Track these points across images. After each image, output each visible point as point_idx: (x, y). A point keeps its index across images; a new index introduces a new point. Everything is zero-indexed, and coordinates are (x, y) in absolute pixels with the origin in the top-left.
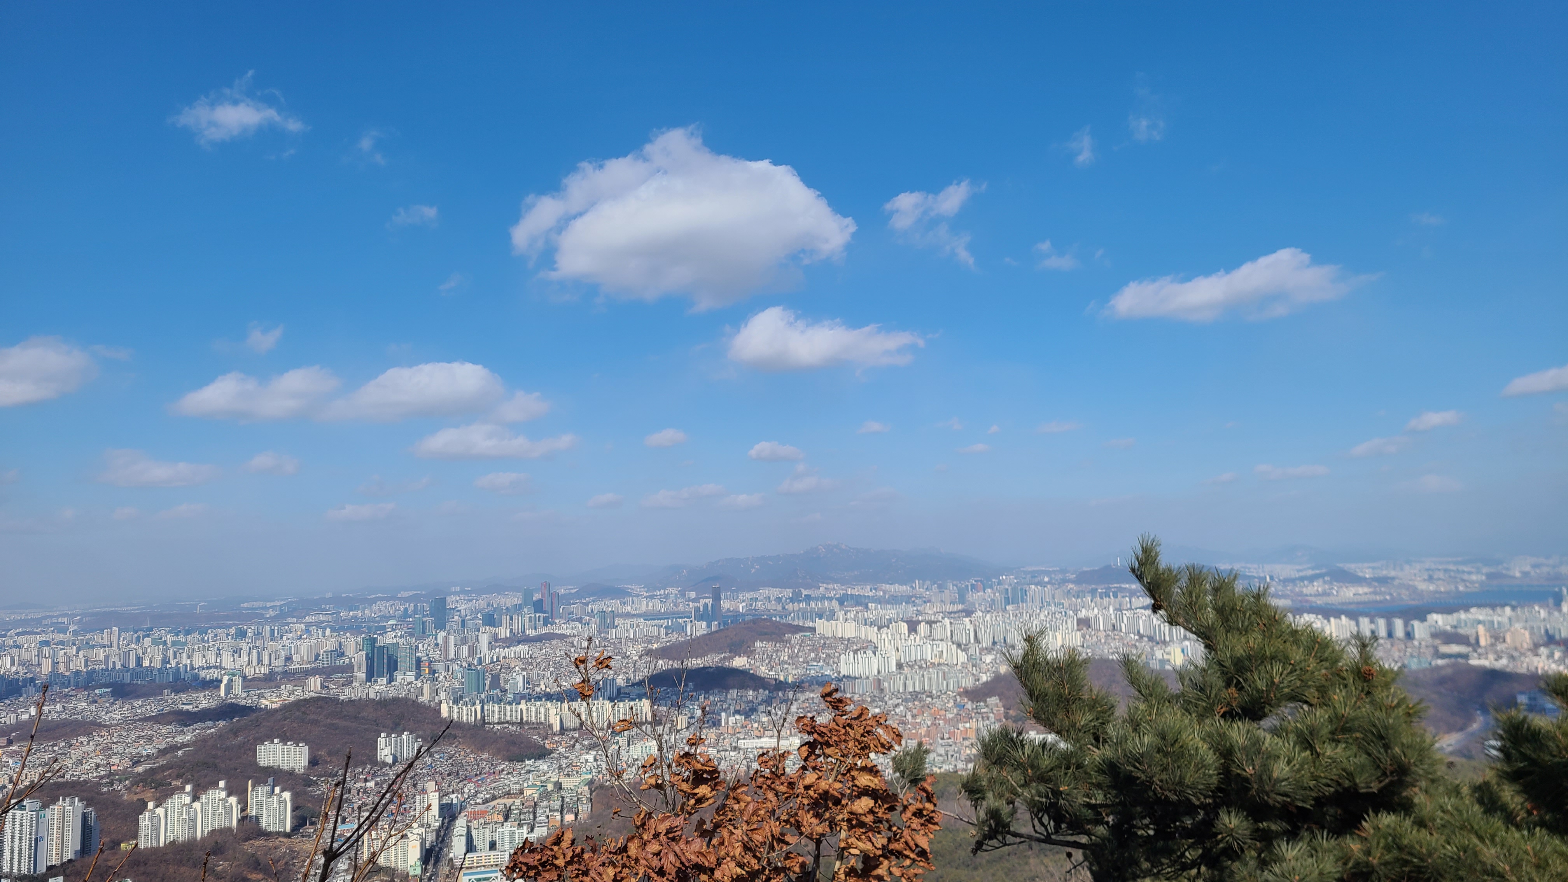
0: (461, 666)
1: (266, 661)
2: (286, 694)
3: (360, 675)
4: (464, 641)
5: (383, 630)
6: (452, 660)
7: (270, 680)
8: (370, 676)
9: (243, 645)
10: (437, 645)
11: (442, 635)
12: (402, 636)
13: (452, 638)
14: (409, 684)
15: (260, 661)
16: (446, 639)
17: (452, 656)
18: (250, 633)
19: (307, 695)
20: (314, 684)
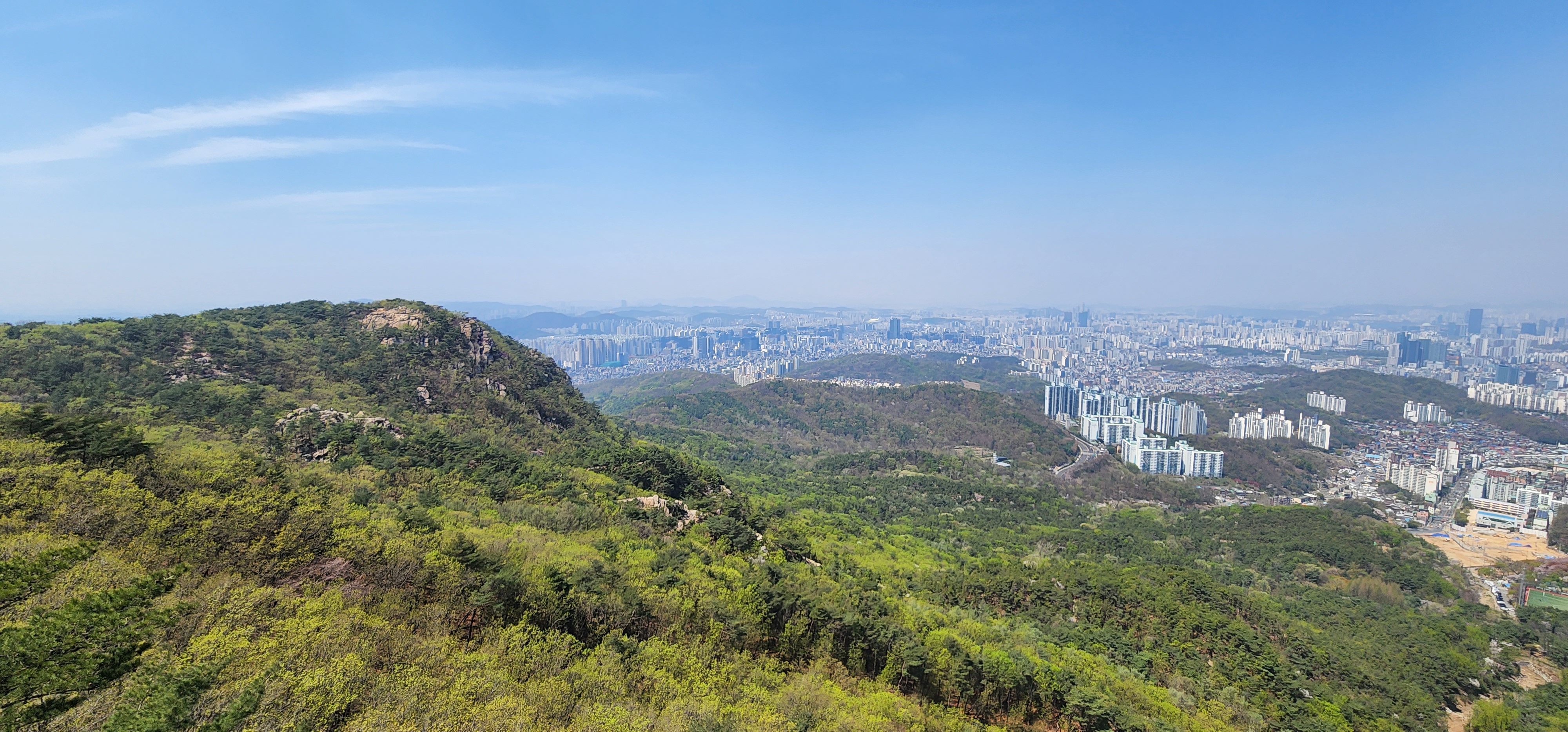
0: (1493, 362)
1: (1318, 342)
2: (1331, 364)
3: (1393, 360)
4: (1499, 343)
5: (1417, 330)
6: (1483, 357)
7: (1318, 355)
8: (1402, 361)
9: (1302, 331)
10: (1469, 344)
11: (1474, 338)
12: (1433, 336)
13: (1486, 342)
14: (1437, 370)
15: (1313, 342)
16: (1479, 342)
17: (1484, 353)
18: (1307, 324)
19: (1348, 367)
20: (1355, 361)
